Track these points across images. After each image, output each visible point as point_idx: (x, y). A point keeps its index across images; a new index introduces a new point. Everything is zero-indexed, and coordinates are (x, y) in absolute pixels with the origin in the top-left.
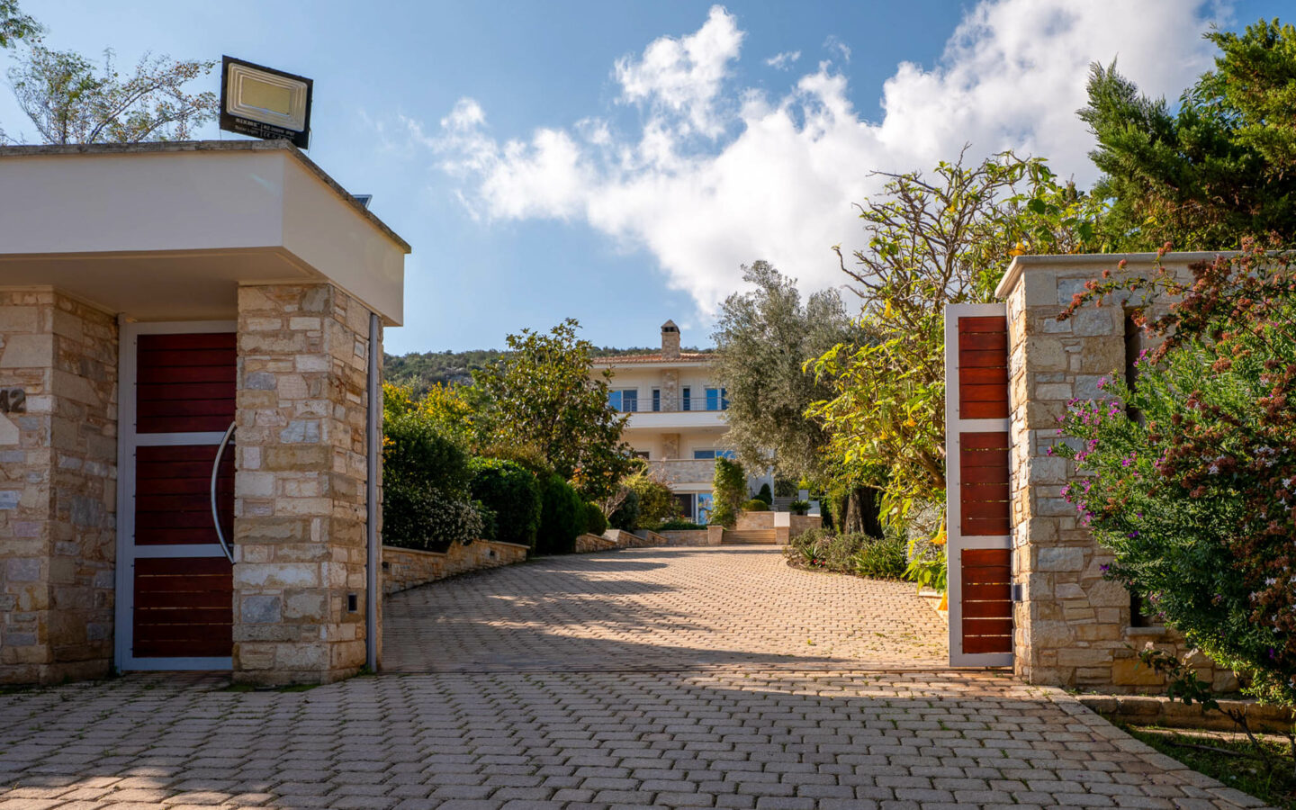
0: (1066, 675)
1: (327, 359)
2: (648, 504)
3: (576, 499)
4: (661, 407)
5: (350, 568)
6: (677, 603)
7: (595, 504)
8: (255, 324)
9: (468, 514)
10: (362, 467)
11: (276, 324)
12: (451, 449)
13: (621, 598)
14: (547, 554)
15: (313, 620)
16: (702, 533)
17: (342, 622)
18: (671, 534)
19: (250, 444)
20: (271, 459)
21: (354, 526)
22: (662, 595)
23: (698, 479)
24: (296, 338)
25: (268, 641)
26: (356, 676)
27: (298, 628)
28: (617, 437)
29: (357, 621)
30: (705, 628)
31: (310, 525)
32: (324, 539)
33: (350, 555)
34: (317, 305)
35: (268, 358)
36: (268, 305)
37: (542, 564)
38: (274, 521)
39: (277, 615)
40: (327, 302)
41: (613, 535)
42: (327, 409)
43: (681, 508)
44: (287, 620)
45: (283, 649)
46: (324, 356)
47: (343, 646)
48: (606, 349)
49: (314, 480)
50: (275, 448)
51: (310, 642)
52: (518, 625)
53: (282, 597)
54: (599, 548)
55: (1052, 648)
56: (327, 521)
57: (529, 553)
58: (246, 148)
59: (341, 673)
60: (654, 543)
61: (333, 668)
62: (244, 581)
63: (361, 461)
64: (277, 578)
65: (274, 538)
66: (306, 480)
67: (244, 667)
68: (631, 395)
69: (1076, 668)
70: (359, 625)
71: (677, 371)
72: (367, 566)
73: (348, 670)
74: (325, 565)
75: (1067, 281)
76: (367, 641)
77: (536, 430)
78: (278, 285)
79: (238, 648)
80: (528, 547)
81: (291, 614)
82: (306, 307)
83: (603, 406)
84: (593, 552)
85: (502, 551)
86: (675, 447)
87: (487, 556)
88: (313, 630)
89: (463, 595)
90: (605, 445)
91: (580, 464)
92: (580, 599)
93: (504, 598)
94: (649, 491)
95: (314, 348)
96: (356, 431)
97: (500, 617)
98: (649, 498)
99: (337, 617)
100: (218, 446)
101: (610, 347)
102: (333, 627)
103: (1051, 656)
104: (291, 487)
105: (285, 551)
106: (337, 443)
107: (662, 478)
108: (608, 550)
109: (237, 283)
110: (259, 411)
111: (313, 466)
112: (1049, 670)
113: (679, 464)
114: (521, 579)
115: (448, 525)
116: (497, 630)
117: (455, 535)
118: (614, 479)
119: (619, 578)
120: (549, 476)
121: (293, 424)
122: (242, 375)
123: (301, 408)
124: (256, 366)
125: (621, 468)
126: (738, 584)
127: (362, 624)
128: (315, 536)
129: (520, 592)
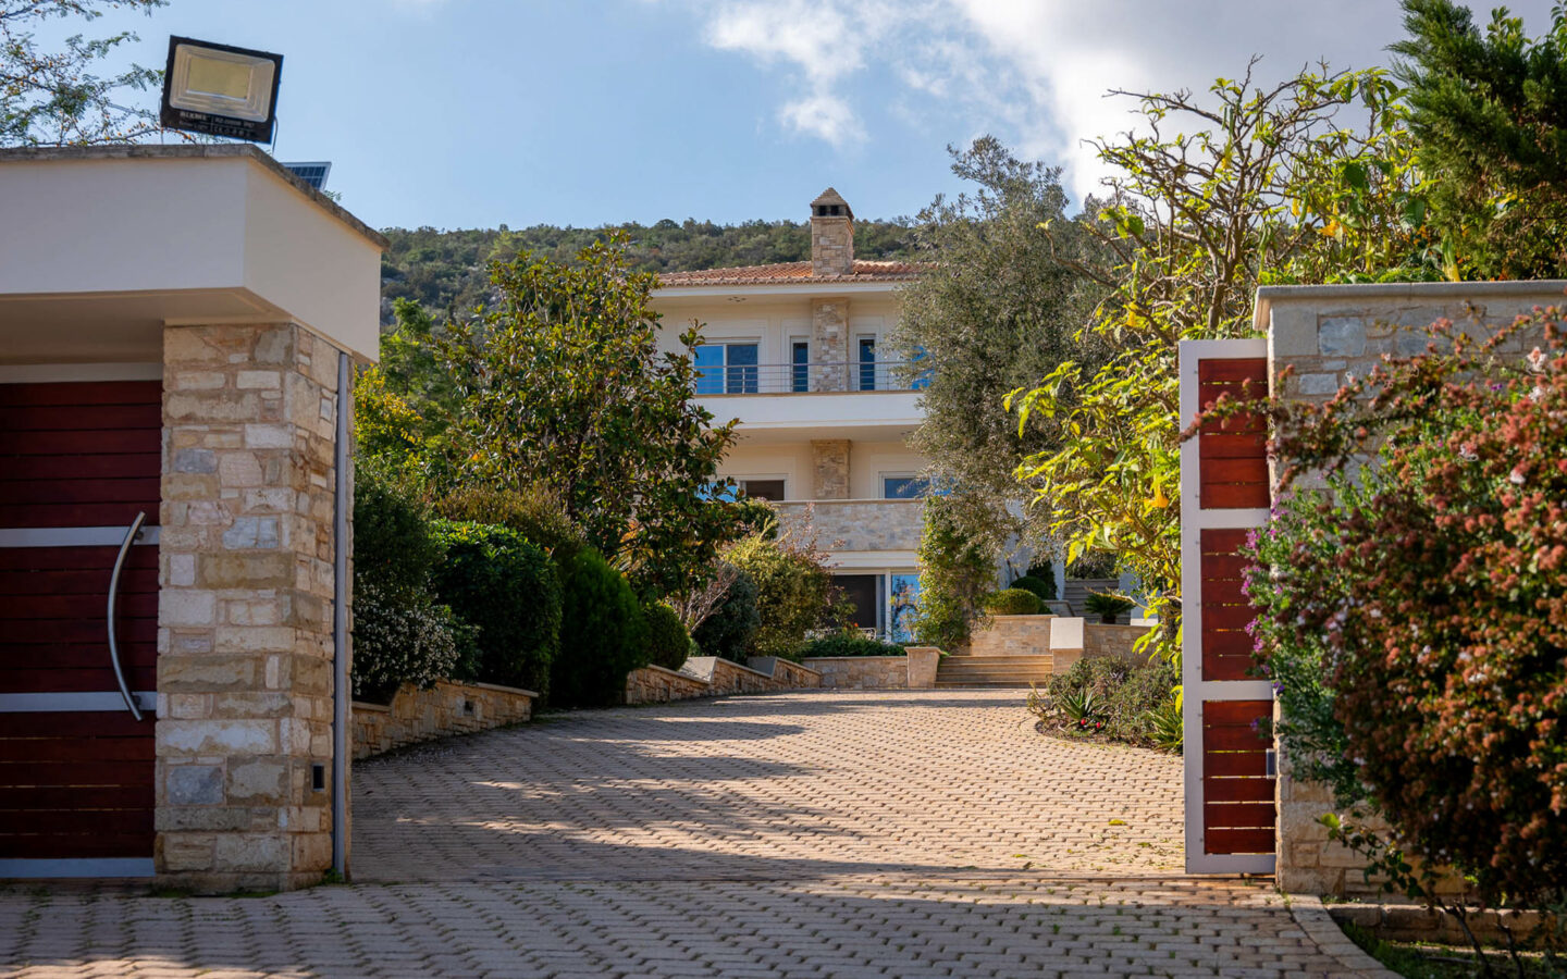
0: (1331, 878)
1: (289, 429)
2: (777, 601)
3: (628, 596)
4: (811, 383)
5: (314, 726)
6: (811, 794)
7: (667, 603)
8: (186, 381)
9: (430, 633)
10: (329, 580)
11: (218, 380)
12: (399, 512)
13: (709, 786)
14: (568, 708)
15: (268, 799)
16: (894, 662)
17: (305, 804)
18: (828, 666)
19: (181, 551)
20: (210, 572)
21: (319, 666)
22: (786, 782)
23: (890, 543)
24: (245, 401)
25: (204, 831)
26: (323, 883)
27: (247, 811)
28: (710, 469)
29: (321, 805)
30: (853, 834)
31: (264, 666)
32: (283, 686)
33: (314, 709)
34: (276, 354)
35: (206, 428)
36: (207, 354)
37: (562, 727)
38: (217, 661)
39: (217, 793)
40: (289, 350)
41: (701, 667)
42: (288, 500)
43: (852, 608)
44: (232, 800)
45: (225, 841)
46: (284, 426)
47: (306, 838)
48: (690, 224)
49: (270, 601)
50: (216, 556)
51: (264, 832)
52: (535, 828)
53: (224, 768)
54: (674, 695)
55: (1311, 842)
56: (288, 661)
57: (536, 705)
58: (198, 152)
59: (303, 877)
60: (790, 684)
61: (294, 868)
62: (172, 744)
63: (327, 571)
64: (217, 740)
65: (214, 684)
66: (260, 602)
67: (171, 867)
68: (744, 355)
69: (1344, 870)
70: (324, 810)
71: (847, 303)
72: (334, 725)
73: (311, 875)
74: (285, 722)
75: (1332, 321)
76: (334, 834)
77: (547, 455)
78: (219, 325)
79: (162, 838)
80: (536, 695)
81: (235, 792)
82: (260, 356)
83: (682, 406)
84: (662, 703)
85: (485, 703)
86: (843, 471)
87: (459, 711)
88: (269, 815)
89: (426, 780)
90: (685, 484)
91: (632, 520)
92: (638, 788)
93: (504, 785)
94: (778, 574)
95: (270, 414)
96: (321, 528)
97: (501, 815)
98: (778, 588)
99: (299, 796)
100: (118, 548)
101: (701, 220)
102: (294, 810)
103: (1310, 852)
104: (238, 612)
105: (230, 702)
106: (300, 549)
107: (806, 545)
108: (693, 699)
109: (163, 323)
110: (194, 504)
111: (269, 582)
112: (1307, 873)
113: (848, 510)
114: (527, 753)
115: (396, 653)
116: (500, 835)
117: (409, 671)
118: (704, 554)
119: (710, 753)
120: (574, 552)
121: (241, 522)
122: (169, 452)
123: (252, 500)
124: (187, 441)
125: (719, 528)
126: (927, 765)
127: (327, 809)
128: (272, 681)
129: (528, 776)
